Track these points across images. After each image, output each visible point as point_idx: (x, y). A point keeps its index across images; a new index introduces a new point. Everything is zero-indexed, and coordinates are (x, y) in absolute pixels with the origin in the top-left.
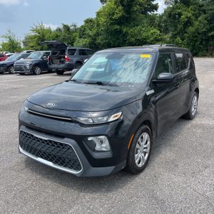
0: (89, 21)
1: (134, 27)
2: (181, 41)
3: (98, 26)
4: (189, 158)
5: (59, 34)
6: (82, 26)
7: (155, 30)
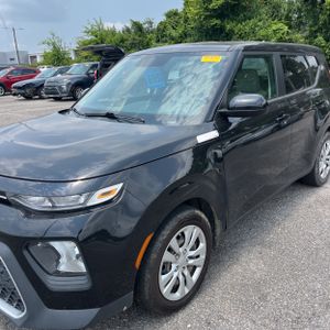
0: (172, 15)
1: (245, 20)
2: (324, 43)
3: (186, 21)
4: (296, 278)
5: (125, 37)
6: (161, 23)
7: (280, 25)
